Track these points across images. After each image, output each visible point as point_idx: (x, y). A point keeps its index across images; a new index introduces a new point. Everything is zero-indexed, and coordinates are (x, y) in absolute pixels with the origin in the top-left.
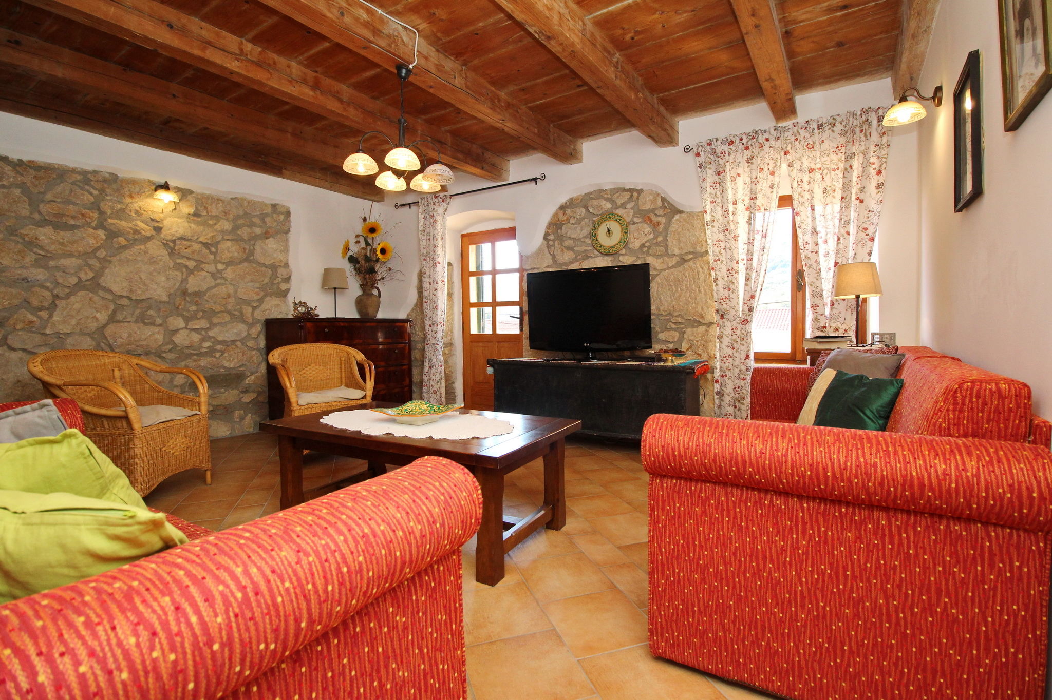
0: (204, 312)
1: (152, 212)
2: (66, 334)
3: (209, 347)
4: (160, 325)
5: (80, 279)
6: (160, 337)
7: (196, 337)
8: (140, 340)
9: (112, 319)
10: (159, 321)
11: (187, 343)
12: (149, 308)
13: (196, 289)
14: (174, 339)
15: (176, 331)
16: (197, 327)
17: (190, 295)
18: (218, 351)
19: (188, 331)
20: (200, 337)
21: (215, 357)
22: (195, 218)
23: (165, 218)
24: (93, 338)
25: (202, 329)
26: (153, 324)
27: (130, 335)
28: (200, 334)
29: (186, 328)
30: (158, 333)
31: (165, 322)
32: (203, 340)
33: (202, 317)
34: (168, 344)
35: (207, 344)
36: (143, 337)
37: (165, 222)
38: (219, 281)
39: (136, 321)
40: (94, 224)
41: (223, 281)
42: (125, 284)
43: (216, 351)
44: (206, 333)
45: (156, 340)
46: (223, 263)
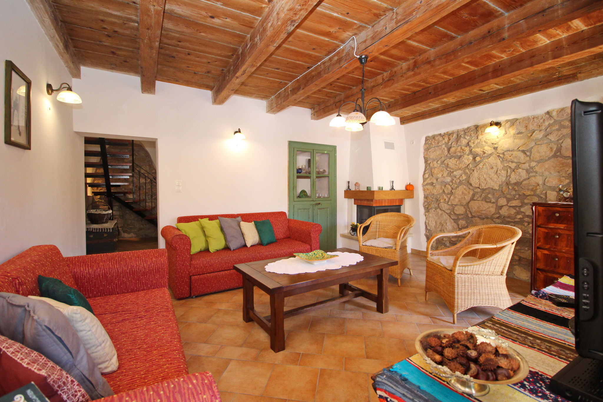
0: (519, 195)
1: (493, 139)
2: (455, 205)
3: (520, 218)
4: (493, 203)
5: (460, 180)
6: (493, 210)
7: (513, 211)
8: (482, 211)
9: (472, 199)
10: (493, 200)
11: (506, 214)
12: (489, 193)
13: (515, 181)
14: (500, 211)
15: (501, 207)
16: (513, 205)
17: (511, 185)
18: (526, 222)
19: (508, 207)
20: (515, 211)
21: (524, 225)
22: (519, 135)
23: (499, 141)
24: (465, 208)
25: (517, 206)
26: (490, 202)
27: (478, 208)
28: (516, 209)
29: (507, 205)
30: (492, 207)
31: (497, 201)
32: (518, 213)
33: (518, 199)
34: (497, 214)
35: (519, 216)
36: (484, 209)
37: (500, 143)
38: (531, 174)
39: (482, 200)
40: (467, 153)
41: (534, 174)
42: (477, 181)
43: (524, 221)
44: (520, 209)
45: (490, 211)
46: (536, 162)
